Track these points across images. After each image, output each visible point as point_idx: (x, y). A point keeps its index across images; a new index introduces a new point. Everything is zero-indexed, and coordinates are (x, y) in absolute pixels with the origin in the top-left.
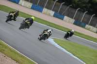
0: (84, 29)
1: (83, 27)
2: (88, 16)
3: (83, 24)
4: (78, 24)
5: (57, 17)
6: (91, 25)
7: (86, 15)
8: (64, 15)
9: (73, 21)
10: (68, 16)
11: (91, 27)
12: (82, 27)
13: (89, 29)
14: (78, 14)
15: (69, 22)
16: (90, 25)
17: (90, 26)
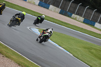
0: (70, 19)
1: (70, 16)
2: (74, 5)
3: (69, 13)
4: (64, 13)
5: (42, 6)
6: (78, 14)
7: (73, 4)
8: (49, 4)
9: (59, 10)
10: (54, 5)
11: (78, 17)
12: (68, 16)
13: (75, 19)
14: (64, 3)
15: (54, 11)
16: (76, 14)
17: (76, 16)
